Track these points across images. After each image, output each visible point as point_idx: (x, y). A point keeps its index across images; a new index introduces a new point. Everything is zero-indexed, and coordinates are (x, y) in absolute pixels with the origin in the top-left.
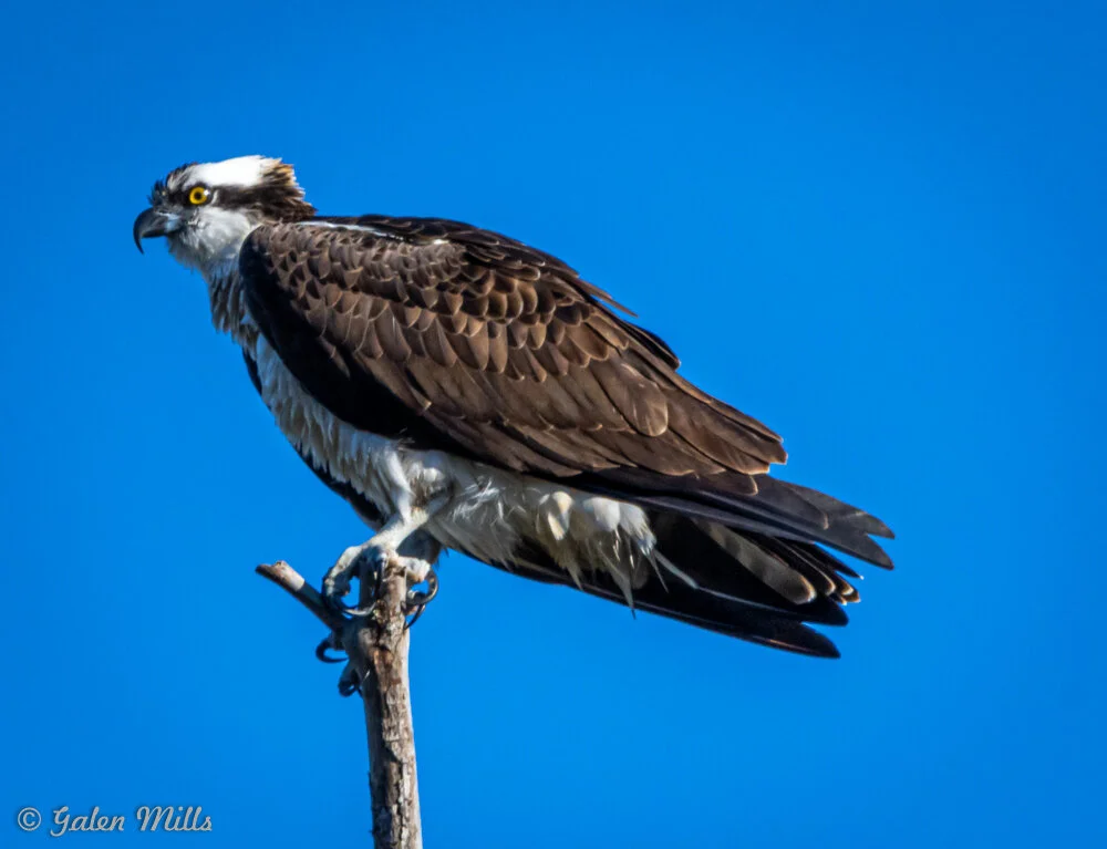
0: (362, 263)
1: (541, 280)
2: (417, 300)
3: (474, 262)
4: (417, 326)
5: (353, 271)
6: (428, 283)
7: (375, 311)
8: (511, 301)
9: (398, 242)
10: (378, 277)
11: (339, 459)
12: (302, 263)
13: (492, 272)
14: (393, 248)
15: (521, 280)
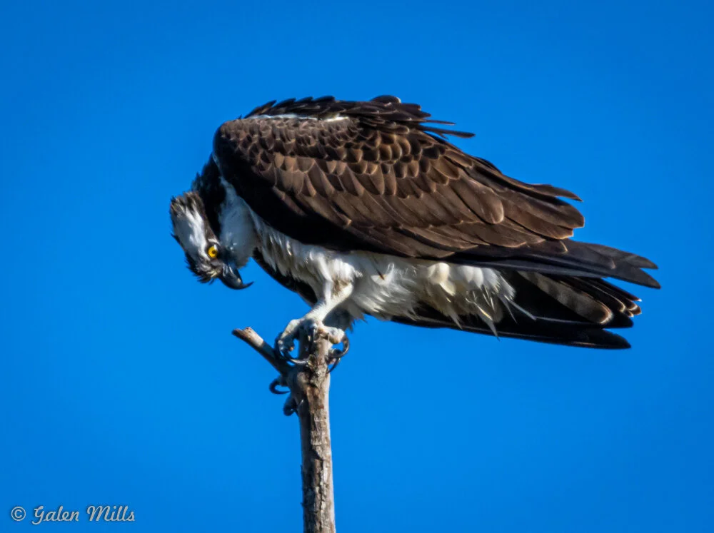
0: (294, 136)
1: (410, 134)
3: (366, 128)
4: (336, 172)
5: (289, 143)
8: (394, 150)
10: (306, 145)
12: (256, 142)
13: (379, 132)
14: (313, 125)
15: (398, 135)
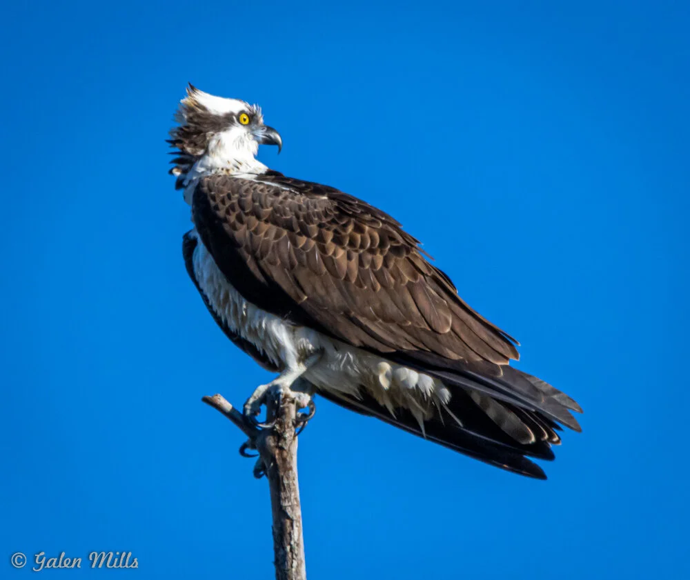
0: (272, 205)
1: (381, 228)
2: (305, 232)
3: (342, 213)
5: (266, 210)
6: (313, 223)
7: (277, 236)
8: (363, 239)
9: (296, 194)
10: (282, 216)
11: (247, 327)
12: (235, 201)
13: (353, 220)
14: (293, 198)
15: (370, 226)
